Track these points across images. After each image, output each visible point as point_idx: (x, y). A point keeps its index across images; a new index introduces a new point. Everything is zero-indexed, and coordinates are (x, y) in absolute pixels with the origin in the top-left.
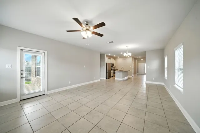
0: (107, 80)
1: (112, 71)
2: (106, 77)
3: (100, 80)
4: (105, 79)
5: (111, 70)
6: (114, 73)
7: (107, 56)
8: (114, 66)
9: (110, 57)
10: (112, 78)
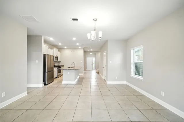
0: (46, 86)
1: (55, 69)
2: (44, 81)
3: (25, 94)
4: (41, 85)
5: (55, 66)
6: (59, 71)
7: (46, 42)
8: (59, 61)
9: (52, 46)
10: (55, 81)
